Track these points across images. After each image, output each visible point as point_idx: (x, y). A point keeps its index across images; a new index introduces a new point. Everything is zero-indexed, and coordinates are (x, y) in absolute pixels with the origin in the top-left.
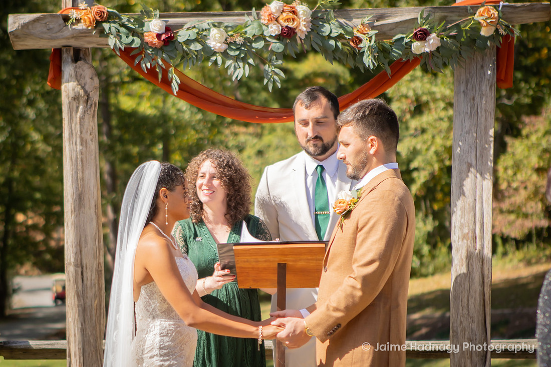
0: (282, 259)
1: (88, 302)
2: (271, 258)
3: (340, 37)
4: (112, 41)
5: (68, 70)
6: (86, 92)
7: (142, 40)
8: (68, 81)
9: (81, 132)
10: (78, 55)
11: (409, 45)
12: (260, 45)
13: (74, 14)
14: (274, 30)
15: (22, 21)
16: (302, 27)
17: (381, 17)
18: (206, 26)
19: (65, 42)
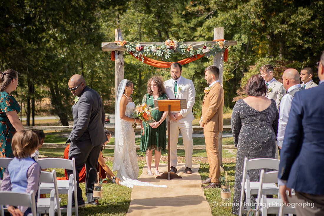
0: (170, 103)
2: (167, 103)
3: (185, 48)
4: (128, 49)
5: (117, 56)
6: (121, 62)
7: (135, 49)
8: (116, 59)
9: (120, 72)
10: (119, 53)
11: (202, 50)
12: (165, 50)
13: (118, 43)
14: (168, 47)
15: (105, 45)
16: (175, 46)
17: (195, 44)
18: (151, 46)
19: (116, 50)
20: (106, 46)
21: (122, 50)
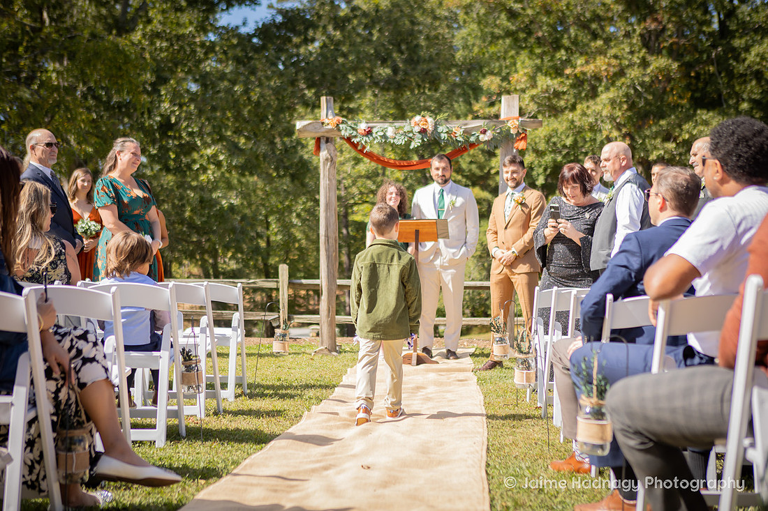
0: (417, 228)
1: (331, 254)
2: (412, 227)
3: (447, 132)
4: (343, 133)
5: (323, 146)
6: (331, 157)
7: (357, 132)
8: (323, 152)
10: (328, 140)
11: (478, 136)
12: (410, 135)
13: (326, 121)
14: (417, 129)
15: (303, 125)
16: (430, 128)
17: (466, 124)
18: (386, 127)
19: (322, 134)
20: (305, 126)
21: (333, 135)
